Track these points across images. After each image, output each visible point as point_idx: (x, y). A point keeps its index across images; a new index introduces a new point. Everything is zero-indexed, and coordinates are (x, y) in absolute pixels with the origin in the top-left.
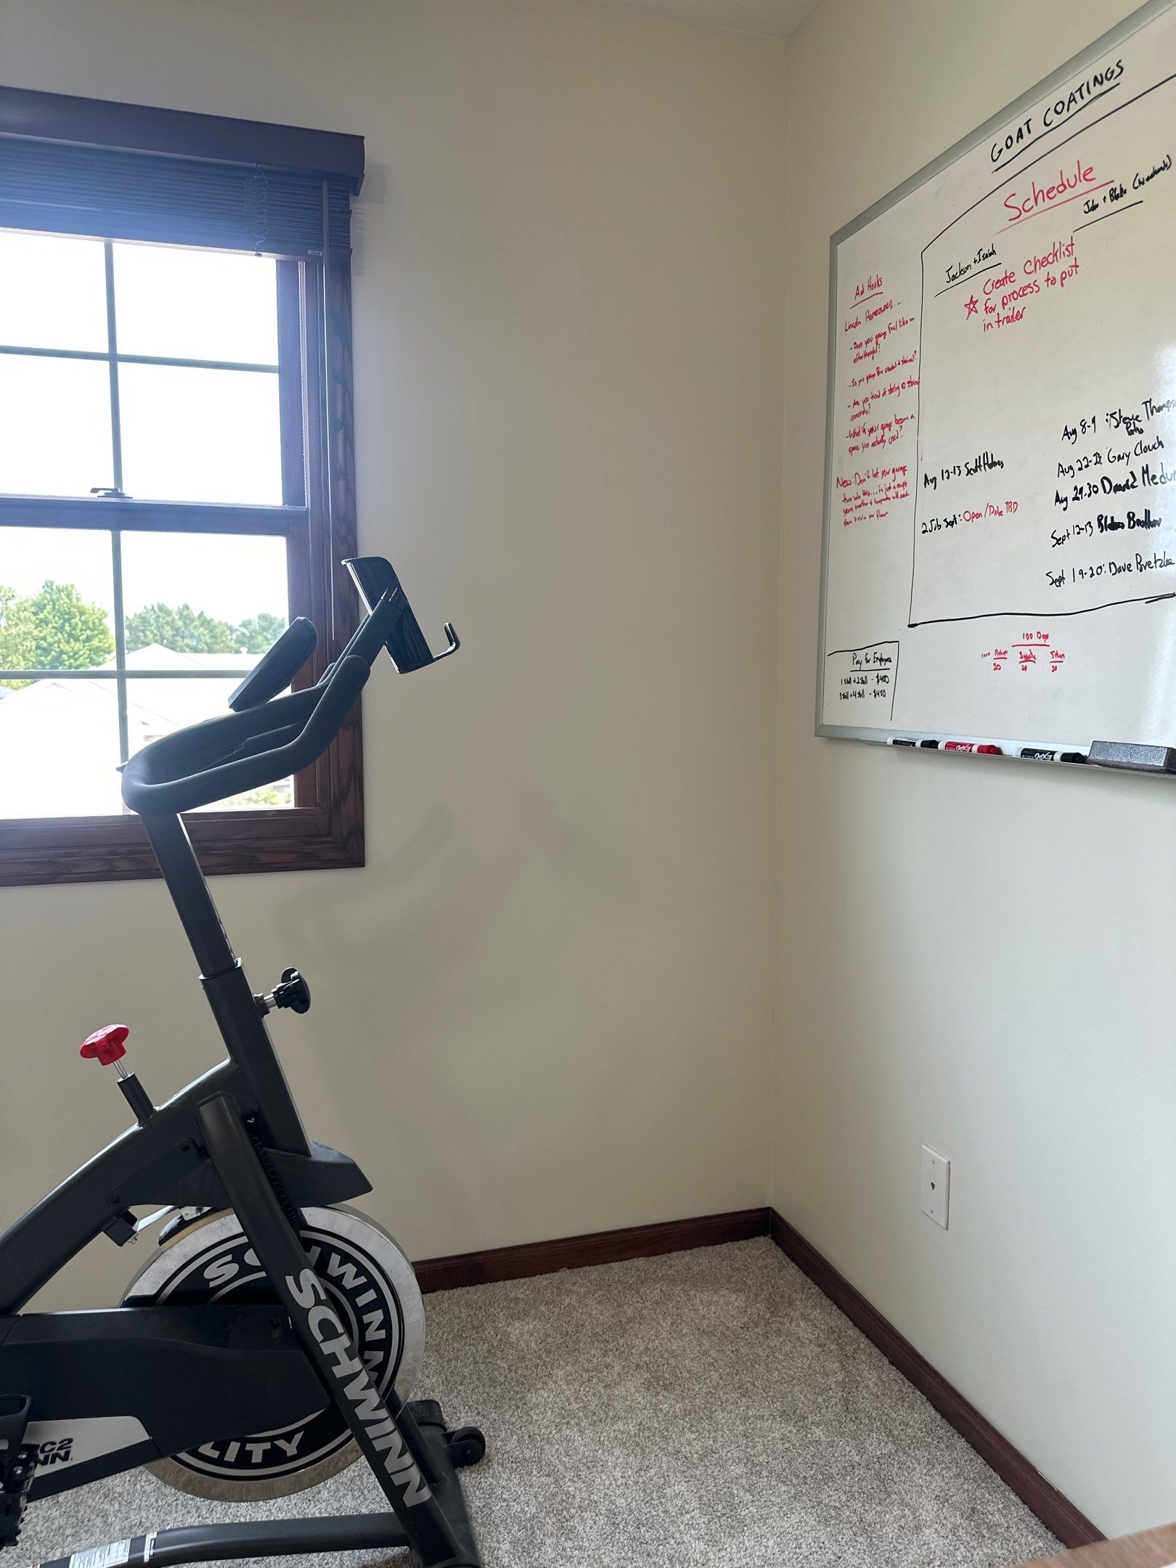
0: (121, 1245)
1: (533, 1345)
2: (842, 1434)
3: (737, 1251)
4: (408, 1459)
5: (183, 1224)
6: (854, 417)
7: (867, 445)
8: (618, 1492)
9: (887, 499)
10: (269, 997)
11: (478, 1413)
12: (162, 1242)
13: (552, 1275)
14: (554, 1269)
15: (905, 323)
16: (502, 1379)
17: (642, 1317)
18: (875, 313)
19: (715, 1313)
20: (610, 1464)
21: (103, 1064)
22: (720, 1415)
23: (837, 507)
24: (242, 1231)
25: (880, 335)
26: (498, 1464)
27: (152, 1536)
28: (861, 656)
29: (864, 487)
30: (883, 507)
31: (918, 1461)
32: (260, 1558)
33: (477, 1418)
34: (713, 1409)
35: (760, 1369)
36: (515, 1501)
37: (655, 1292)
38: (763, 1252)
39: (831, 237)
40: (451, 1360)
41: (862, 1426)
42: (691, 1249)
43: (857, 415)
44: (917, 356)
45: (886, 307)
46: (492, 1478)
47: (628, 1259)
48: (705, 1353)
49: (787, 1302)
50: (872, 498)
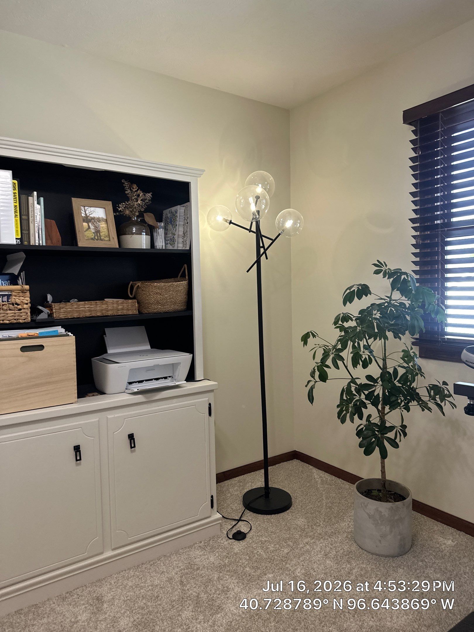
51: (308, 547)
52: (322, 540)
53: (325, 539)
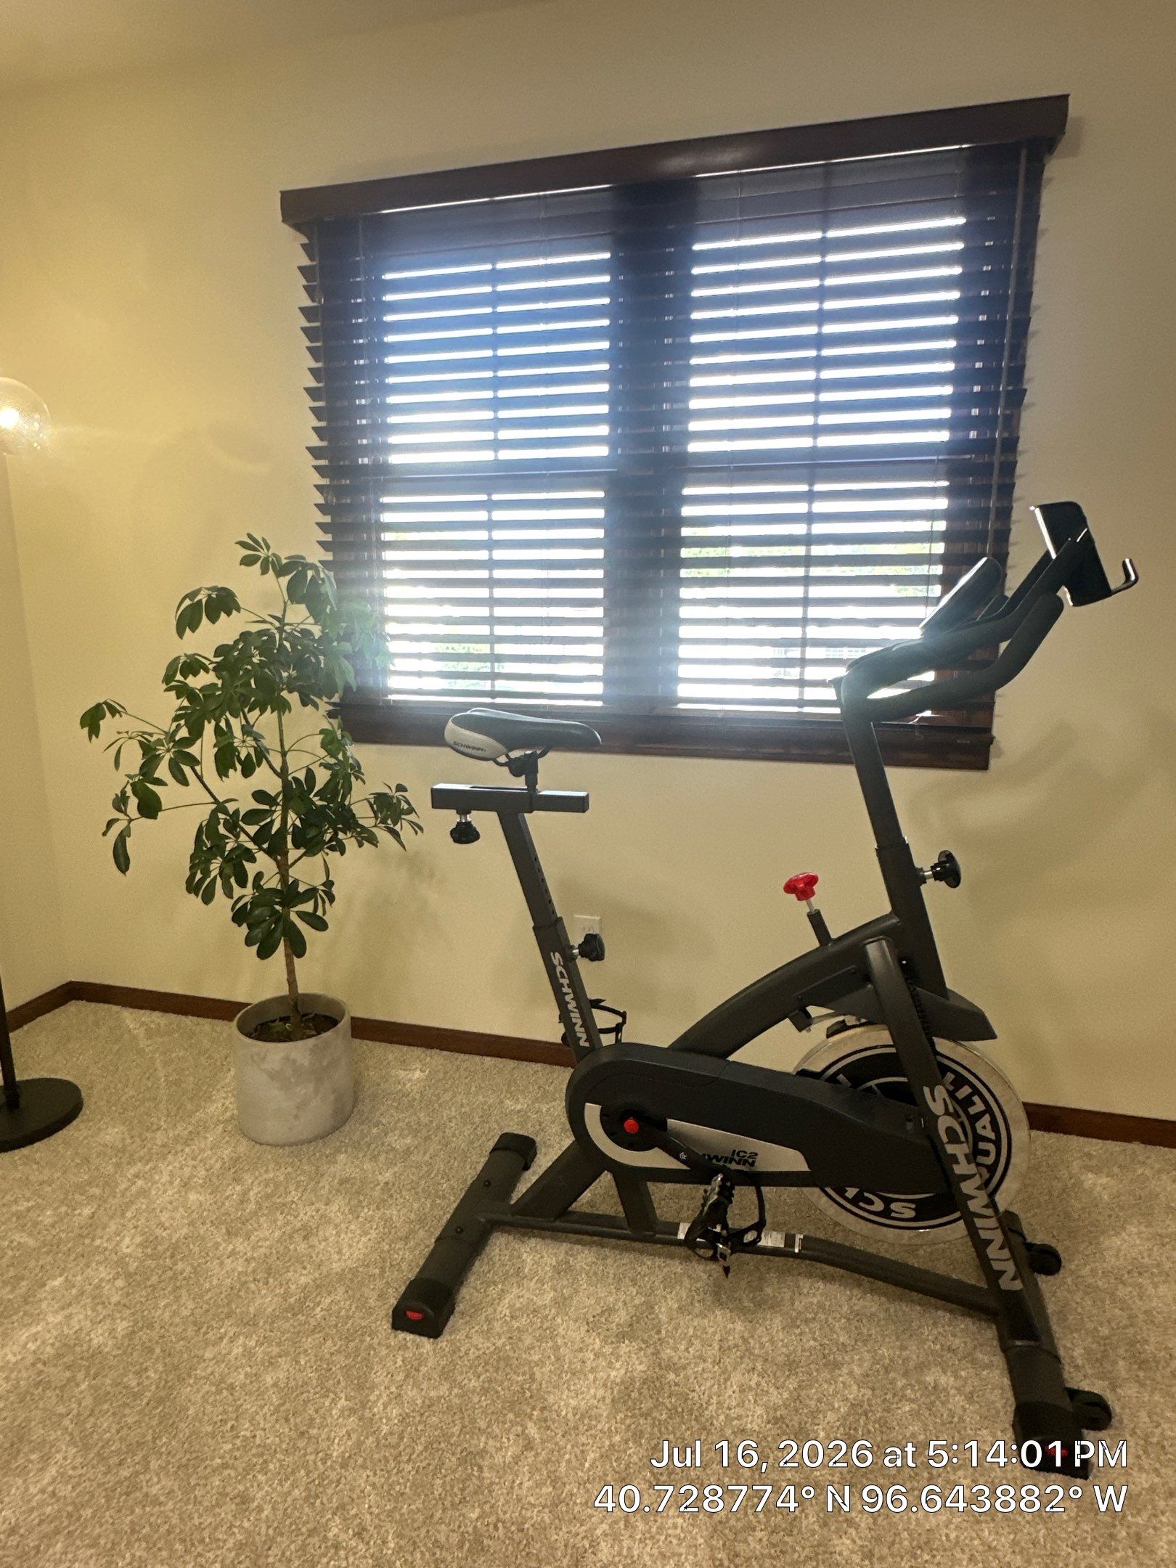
0: (800, 1030)
1: (1105, 1197)
4: (1006, 1253)
5: (845, 1026)
10: (927, 870)
13: (1124, 1144)
14: (1128, 1140)
21: (799, 899)
24: (891, 1043)
27: (799, 1237)
32: (872, 1280)
51: (140, 1183)
52: (170, 1157)
53: (176, 1153)
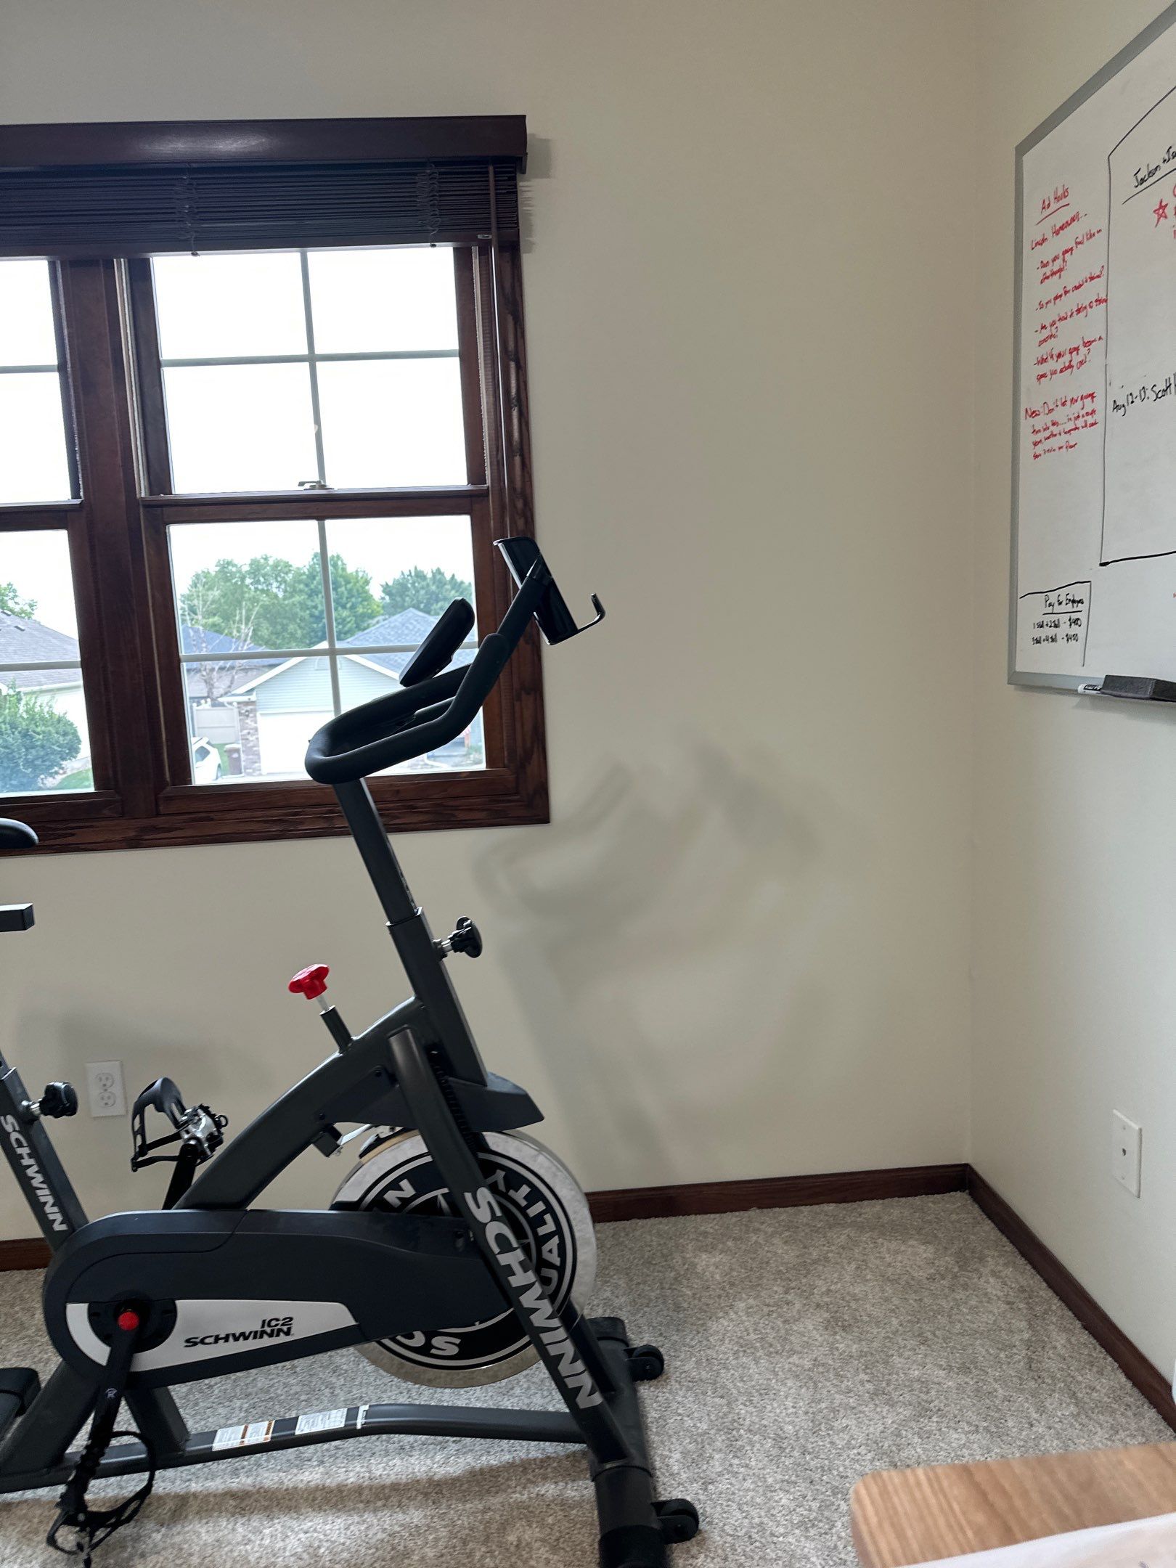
0: (328, 1155)
1: (717, 1277)
2: (1021, 1391)
3: (930, 1204)
4: (580, 1366)
5: (379, 1141)
6: (1042, 342)
7: (1054, 373)
8: (788, 1420)
9: (1076, 428)
10: (446, 943)
11: (661, 1334)
12: (361, 1156)
13: (742, 1213)
14: (746, 1209)
15: (1092, 236)
16: (685, 1305)
17: (827, 1259)
18: (1062, 228)
19: (901, 1262)
20: (782, 1393)
21: (309, 998)
22: (896, 1359)
23: (1026, 439)
25: (1066, 252)
26: (677, 1381)
27: (363, 1408)
28: (1053, 597)
29: (1053, 416)
30: (1072, 438)
31: (1101, 1426)
32: (458, 1439)
33: (660, 1339)
34: (890, 1353)
35: (942, 1320)
36: (688, 1416)
37: (843, 1237)
38: (958, 1207)
39: (1017, 148)
40: (639, 1284)
41: (1044, 1385)
42: (884, 1199)
43: (1045, 341)
44: (1105, 272)
45: (1073, 220)
46: (669, 1393)
47: (817, 1204)
48: (887, 1300)
49: (978, 1258)
50: (1060, 428)
